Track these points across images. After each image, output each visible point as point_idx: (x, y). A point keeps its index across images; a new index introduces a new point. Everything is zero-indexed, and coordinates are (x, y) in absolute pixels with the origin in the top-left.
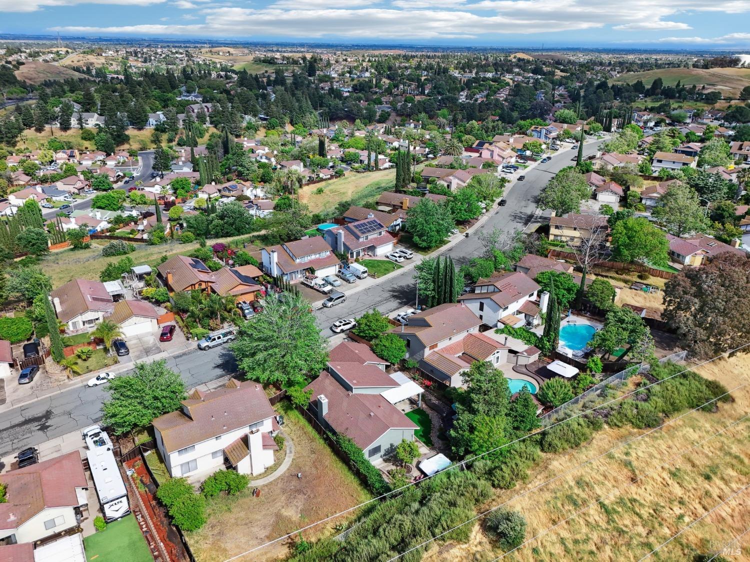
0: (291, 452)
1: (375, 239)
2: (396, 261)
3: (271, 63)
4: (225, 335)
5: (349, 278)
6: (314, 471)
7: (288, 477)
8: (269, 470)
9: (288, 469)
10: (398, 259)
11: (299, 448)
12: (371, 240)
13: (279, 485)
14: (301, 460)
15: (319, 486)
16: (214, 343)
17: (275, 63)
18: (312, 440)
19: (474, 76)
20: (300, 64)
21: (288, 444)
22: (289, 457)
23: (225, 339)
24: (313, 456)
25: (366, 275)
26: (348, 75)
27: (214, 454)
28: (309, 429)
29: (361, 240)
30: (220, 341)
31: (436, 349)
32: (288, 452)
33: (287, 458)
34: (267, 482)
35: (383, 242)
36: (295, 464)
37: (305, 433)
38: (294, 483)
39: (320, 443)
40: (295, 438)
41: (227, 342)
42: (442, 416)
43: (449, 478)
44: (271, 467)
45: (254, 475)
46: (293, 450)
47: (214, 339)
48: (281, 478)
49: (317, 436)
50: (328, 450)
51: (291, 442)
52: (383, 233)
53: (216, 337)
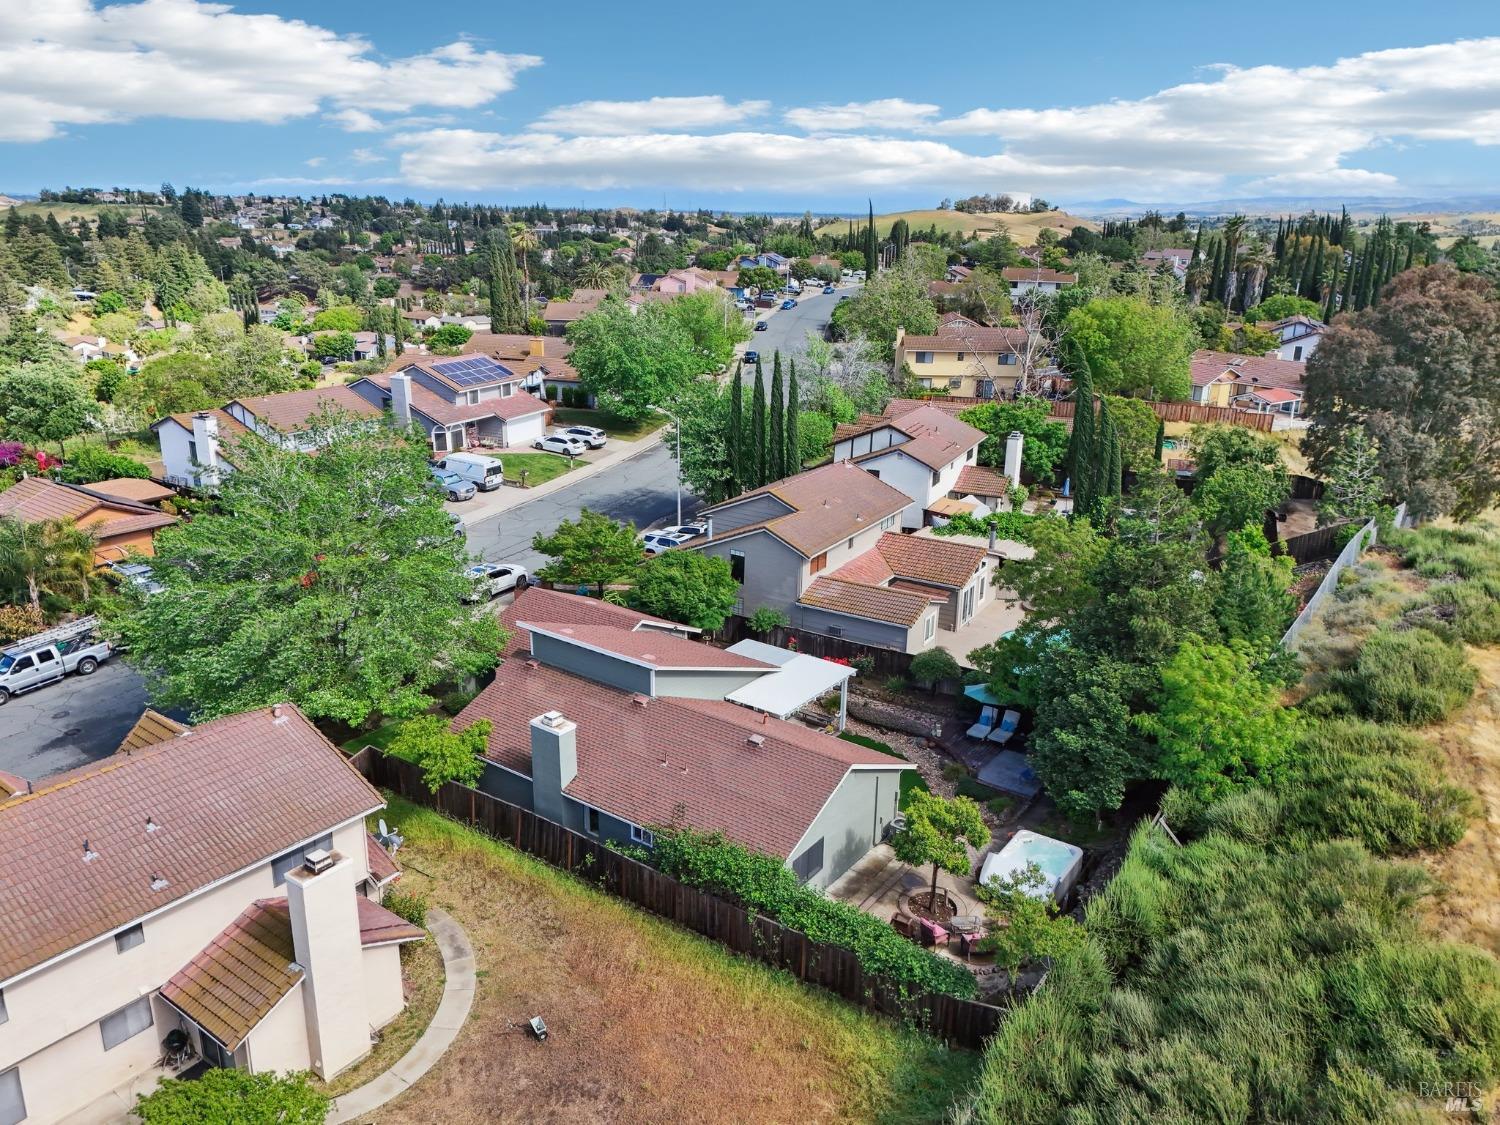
0: (459, 952)
1: (498, 403)
2: (566, 452)
3: (86, 202)
4: (67, 647)
5: (454, 487)
6: (588, 998)
7: (484, 1047)
8: (390, 1041)
9: (474, 1017)
10: (570, 446)
11: (487, 930)
12: (486, 404)
13: (459, 1091)
14: (515, 968)
15: (637, 1046)
16: (27, 676)
17: (98, 202)
18: (535, 890)
19: (556, 229)
20: (161, 203)
21: (440, 925)
22: (461, 970)
23: (71, 660)
24: (558, 943)
25: (497, 479)
26: (281, 226)
27: (110, 1024)
28: (506, 857)
29: (460, 402)
30: (48, 669)
31: (824, 572)
32: (447, 952)
33: (451, 977)
34: (399, 1088)
35: (519, 410)
36: (493, 990)
37: (493, 874)
38: (524, 1061)
39: (568, 894)
40: (456, 900)
41: (78, 672)
42: (929, 738)
43: (1166, 874)
44: (395, 1028)
45: (329, 1075)
46: (466, 942)
47: (27, 663)
48: (459, 1056)
49: (546, 873)
50: (613, 910)
51: (447, 919)
52: (514, 390)
53: (33, 655)
